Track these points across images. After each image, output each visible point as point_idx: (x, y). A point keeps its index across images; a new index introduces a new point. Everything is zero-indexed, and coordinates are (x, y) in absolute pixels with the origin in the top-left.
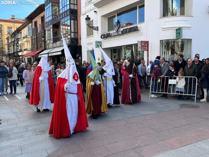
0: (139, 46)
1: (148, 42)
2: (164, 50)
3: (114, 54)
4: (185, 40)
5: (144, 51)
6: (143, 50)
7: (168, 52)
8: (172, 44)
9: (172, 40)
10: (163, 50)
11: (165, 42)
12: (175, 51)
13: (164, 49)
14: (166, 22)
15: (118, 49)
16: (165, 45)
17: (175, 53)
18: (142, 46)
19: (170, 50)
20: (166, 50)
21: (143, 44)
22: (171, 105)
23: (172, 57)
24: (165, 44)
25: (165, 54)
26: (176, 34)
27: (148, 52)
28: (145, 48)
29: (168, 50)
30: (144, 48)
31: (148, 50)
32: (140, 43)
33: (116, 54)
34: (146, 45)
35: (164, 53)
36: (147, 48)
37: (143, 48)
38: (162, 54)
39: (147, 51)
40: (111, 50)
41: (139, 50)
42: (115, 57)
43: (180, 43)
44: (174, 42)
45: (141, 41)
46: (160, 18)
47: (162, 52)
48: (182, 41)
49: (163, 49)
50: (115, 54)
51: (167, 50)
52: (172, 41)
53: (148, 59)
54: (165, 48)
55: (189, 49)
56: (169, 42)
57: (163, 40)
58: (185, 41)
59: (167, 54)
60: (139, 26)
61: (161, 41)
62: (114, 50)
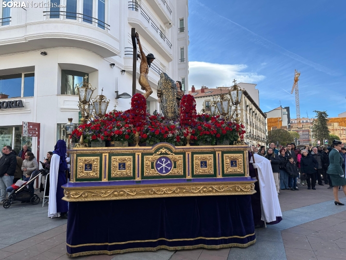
0: (25, 129)
1: (39, 125)
5: (32, 136)
11: (64, 126)
13: (62, 136)
14: (65, 102)
16: (64, 131)
18: (29, 130)
21: (31, 127)
24: (64, 129)
26: (78, 117)
27: (39, 138)
28: (35, 133)
30: (32, 133)
31: (39, 136)
32: (26, 125)
34: (36, 129)
36: (37, 133)
39: (37, 137)
41: (25, 134)
45: (28, 123)
46: (58, 95)
53: (39, 149)
54: (64, 135)
57: (60, 124)
60: (24, 100)
61: (58, 124)
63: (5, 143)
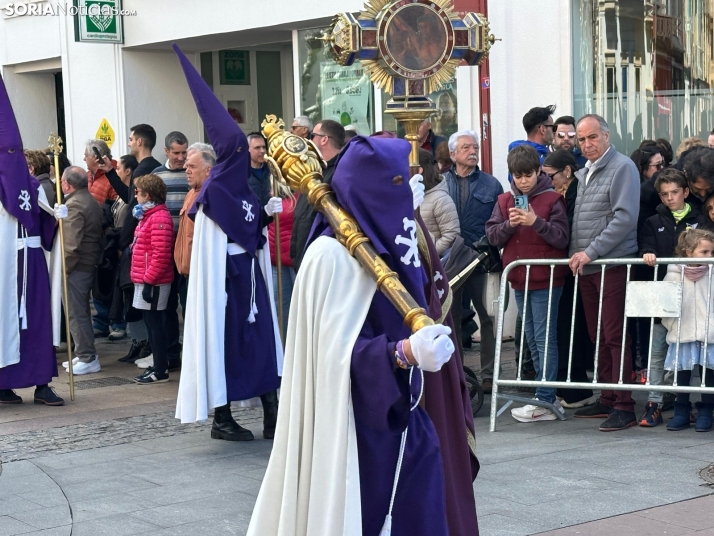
2: (602, 59)
3: (225, 93)
7: (631, 71)
10: (595, 53)
12: (686, 64)
13: (603, 48)
15: (259, 54)
19: (649, 57)
20: (618, 52)
22: (641, 475)
23: (666, 106)
24: (611, 7)
25: (610, 88)
27: (484, 73)
29: (632, 51)
31: (482, 63)
33: (247, 94)
35: (602, 80)
38: (588, 91)
40: (206, 58)
47: (588, 68)
49: (595, 45)
50: (238, 91)
51: (624, 56)
53: (487, 130)
54: (612, 43)
59: (625, 89)
62: (226, 55)
63: (344, 105)
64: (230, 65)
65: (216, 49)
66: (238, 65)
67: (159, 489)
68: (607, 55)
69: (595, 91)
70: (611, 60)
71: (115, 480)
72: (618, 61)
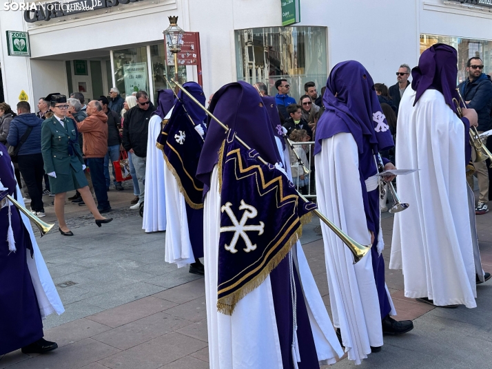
2: (247, 65)
3: (77, 79)
4: (307, 31)
5: (185, 64)
6: (183, 62)
7: (259, 70)
8: (269, 43)
9: (269, 31)
10: (244, 64)
11: (249, 36)
12: (281, 68)
13: (247, 61)
15: (91, 62)
16: (250, 49)
17: (282, 71)
20: (254, 62)
21: (182, 42)
24: (250, 45)
25: (251, 75)
26: (280, 9)
27: (199, 68)
28: (193, 58)
29: (260, 63)
30: (186, 56)
31: (199, 64)
33: (87, 79)
34: (193, 48)
35: (247, 73)
36: (195, 56)
37: (183, 56)
38: (242, 75)
39: (196, 66)
40: (68, 63)
41: (171, 60)
42: (82, 88)
43: (294, 42)
44: (276, 37)
47: (241, 69)
48: (300, 33)
49: (244, 57)
50: (82, 78)
51: (256, 65)
52: (269, 34)
54: (251, 59)
55: (320, 59)
56: (261, 37)
57: (242, 31)
58: (307, 35)
61: (236, 31)
62: (77, 62)
63: (135, 83)
64: (79, 66)
65: (72, 59)
66: (83, 67)
67: (81, 251)
68: (249, 64)
69: (244, 76)
70: (251, 66)
71: (58, 248)
72: (254, 66)
